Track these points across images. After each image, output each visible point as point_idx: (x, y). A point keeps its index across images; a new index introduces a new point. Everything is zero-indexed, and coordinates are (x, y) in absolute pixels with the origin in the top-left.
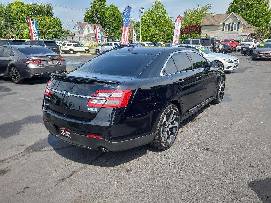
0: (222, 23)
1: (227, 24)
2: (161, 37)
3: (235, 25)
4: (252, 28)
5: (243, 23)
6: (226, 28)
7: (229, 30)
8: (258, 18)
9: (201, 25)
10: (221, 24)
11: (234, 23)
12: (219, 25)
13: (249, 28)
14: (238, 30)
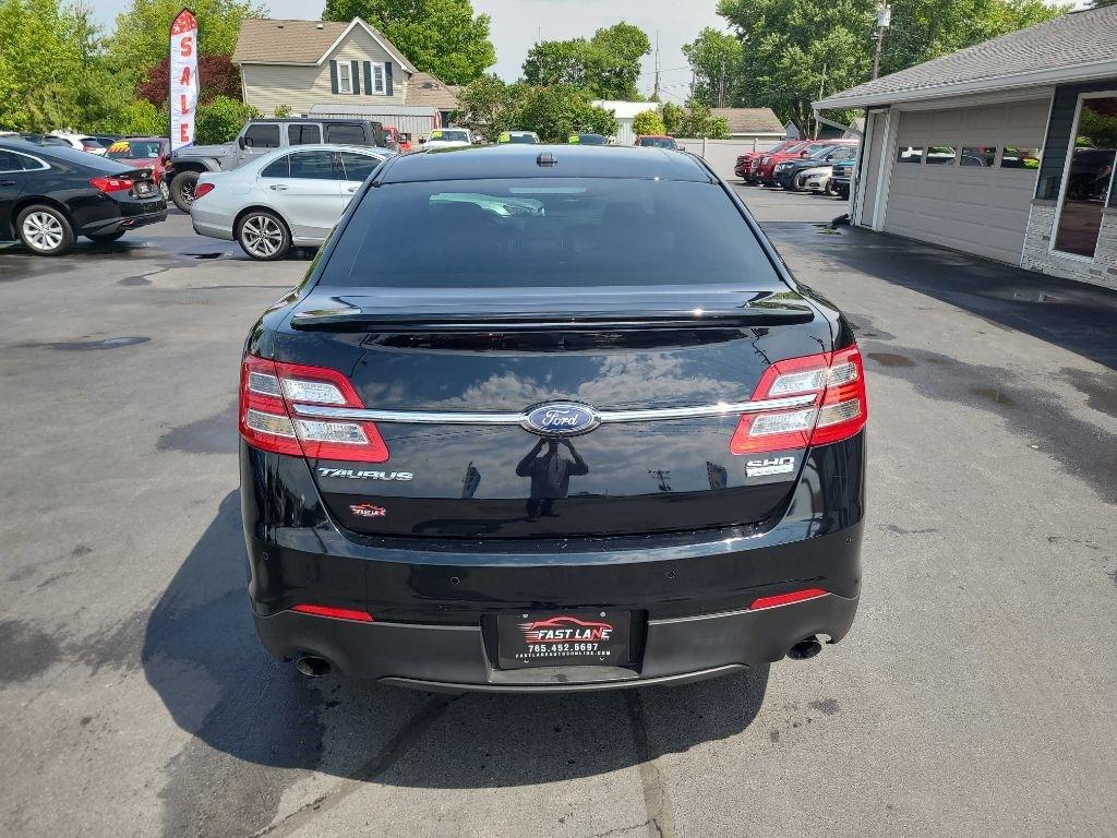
0: (324, 57)
1: (347, 66)
2: (48, 106)
3: (378, 70)
4: (437, 85)
5: (404, 67)
6: (345, 80)
7: (357, 92)
8: (447, 52)
9: (236, 59)
10: (320, 62)
11: (373, 64)
12: (313, 68)
13: (428, 86)
14: (390, 92)
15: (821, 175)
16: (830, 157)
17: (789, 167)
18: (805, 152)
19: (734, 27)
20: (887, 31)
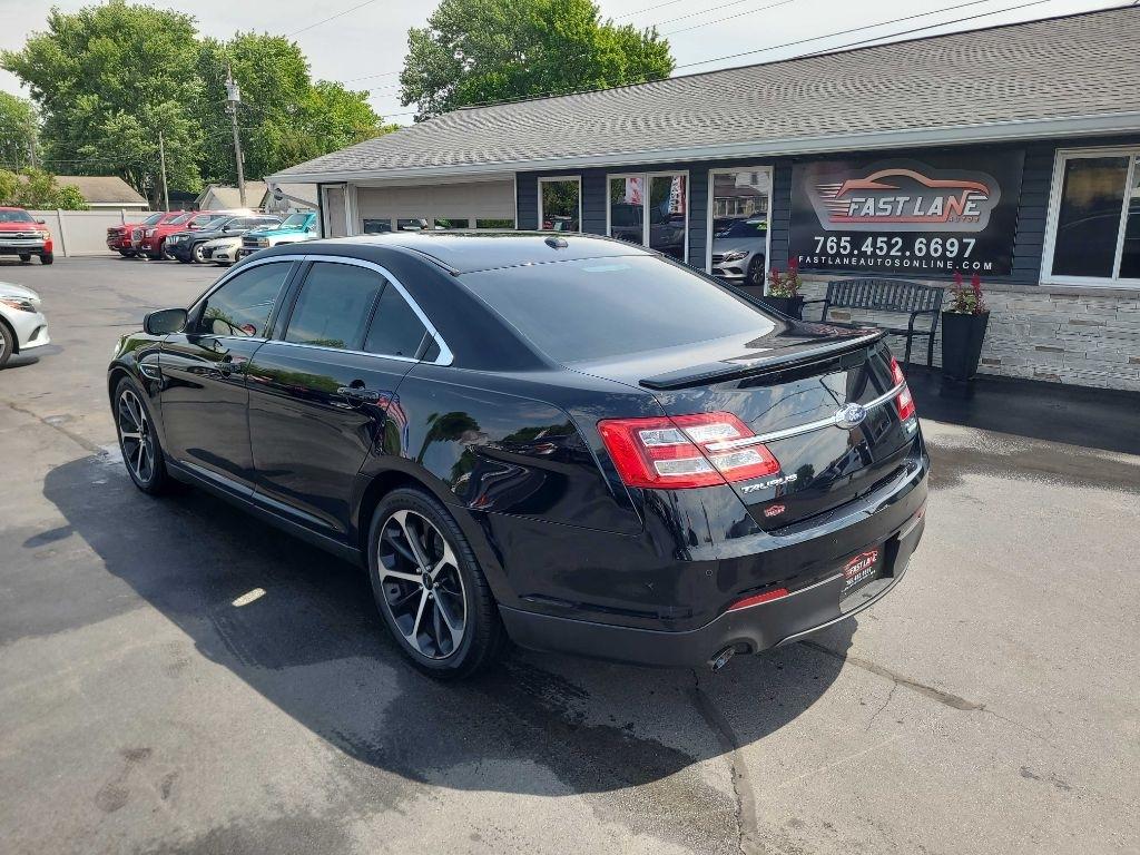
15: (228, 247)
16: (227, 228)
17: (185, 239)
18: (192, 223)
19: (27, 87)
20: (239, 106)
